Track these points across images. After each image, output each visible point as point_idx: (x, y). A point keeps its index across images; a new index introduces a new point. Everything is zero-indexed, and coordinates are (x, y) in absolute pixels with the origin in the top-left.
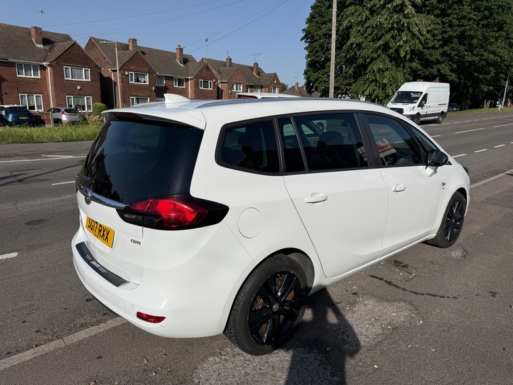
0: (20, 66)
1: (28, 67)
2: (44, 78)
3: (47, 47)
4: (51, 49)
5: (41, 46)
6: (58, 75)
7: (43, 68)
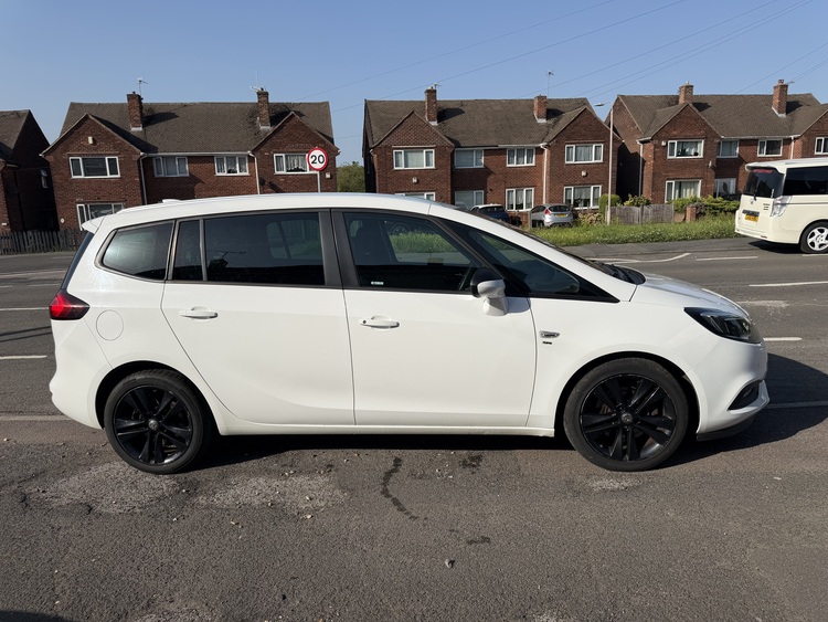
0: (511, 152)
1: (521, 152)
2: (539, 165)
3: (551, 122)
4: (555, 123)
5: (544, 121)
6: (557, 157)
7: (539, 151)
